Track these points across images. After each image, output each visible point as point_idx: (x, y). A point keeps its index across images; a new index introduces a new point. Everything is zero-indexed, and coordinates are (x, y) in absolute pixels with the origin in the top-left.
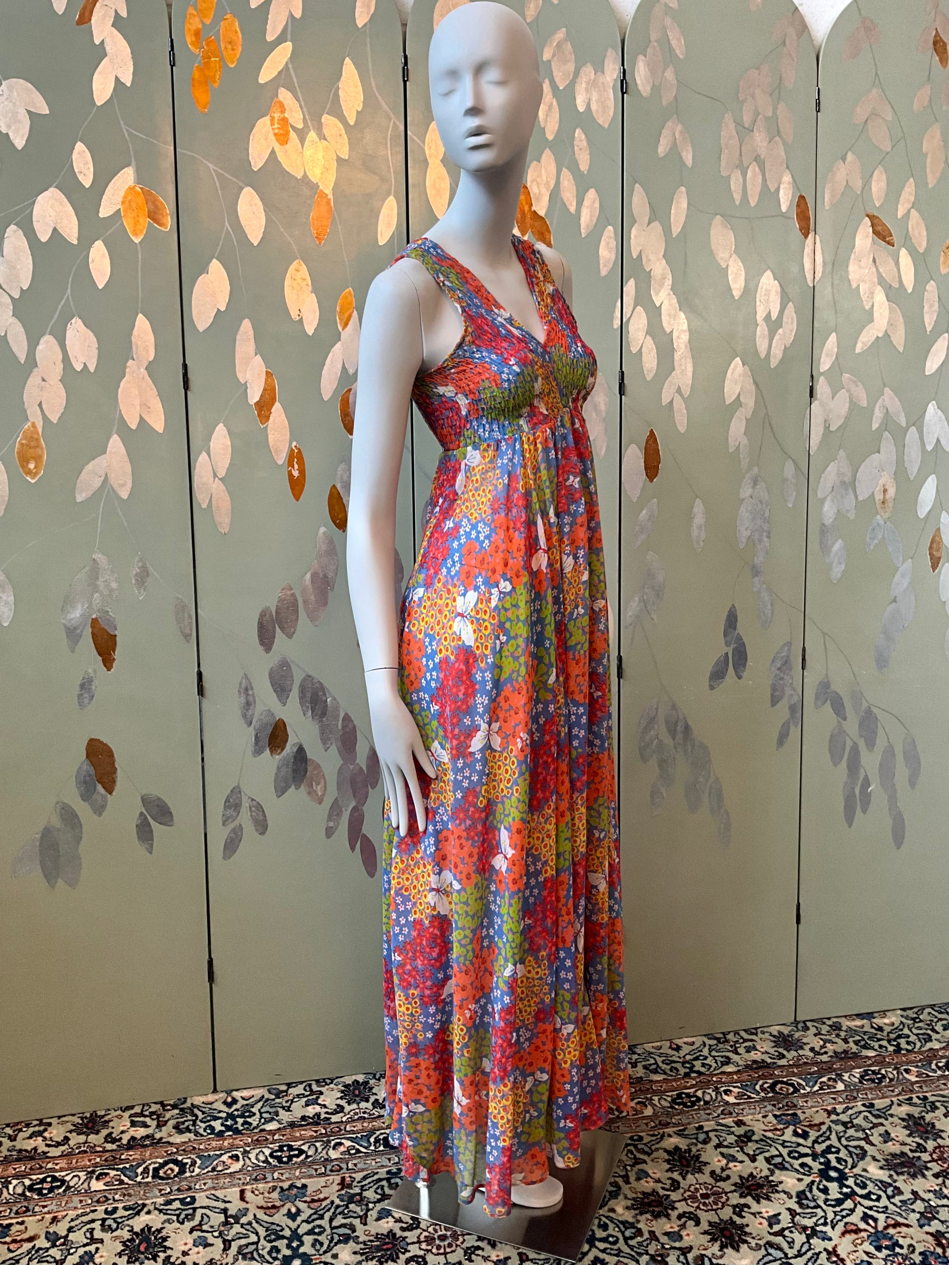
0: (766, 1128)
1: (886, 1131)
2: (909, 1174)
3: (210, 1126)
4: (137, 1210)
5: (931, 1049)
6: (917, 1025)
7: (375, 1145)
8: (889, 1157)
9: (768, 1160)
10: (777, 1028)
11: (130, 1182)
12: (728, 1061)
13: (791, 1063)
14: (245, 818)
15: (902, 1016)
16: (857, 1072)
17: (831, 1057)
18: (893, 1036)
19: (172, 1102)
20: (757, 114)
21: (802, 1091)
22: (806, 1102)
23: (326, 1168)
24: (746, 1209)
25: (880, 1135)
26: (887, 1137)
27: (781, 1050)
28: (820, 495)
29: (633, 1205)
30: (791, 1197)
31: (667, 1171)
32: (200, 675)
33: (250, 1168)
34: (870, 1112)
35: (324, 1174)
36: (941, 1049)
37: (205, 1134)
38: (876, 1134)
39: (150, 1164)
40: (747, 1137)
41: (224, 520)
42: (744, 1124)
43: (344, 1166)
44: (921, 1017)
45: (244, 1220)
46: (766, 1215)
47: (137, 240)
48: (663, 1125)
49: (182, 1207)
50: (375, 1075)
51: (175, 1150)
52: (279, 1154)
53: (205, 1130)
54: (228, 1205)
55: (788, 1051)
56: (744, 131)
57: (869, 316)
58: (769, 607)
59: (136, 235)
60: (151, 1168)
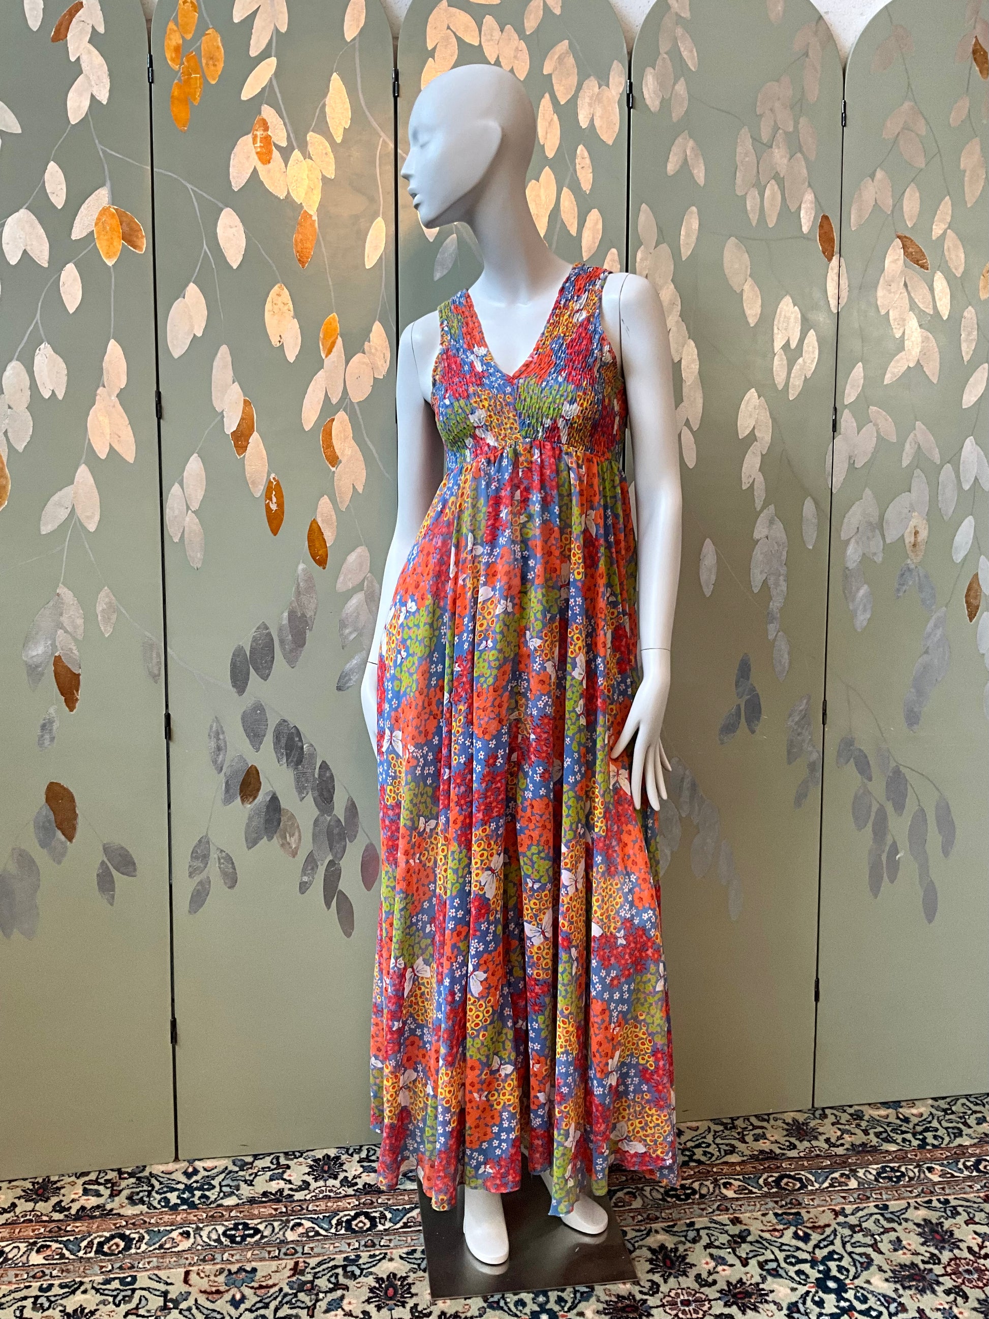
0: (764, 1228)
1: (898, 1238)
2: (917, 1289)
3: (165, 1198)
4: (72, 1288)
5: (960, 1145)
6: (948, 1117)
7: (336, 1228)
8: (897, 1268)
9: (761, 1265)
10: (792, 1114)
11: (72, 1257)
12: (732, 1150)
13: (802, 1154)
14: (213, 870)
15: (932, 1106)
16: (874, 1169)
17: (847, 1149)
18: (919, 1129)
19: (129, 1170)
20: (776, 129)
21: (810, 1188)
22: (812, 1200)
23: (280, 1251)
25: (890, 1242)
26: (898, 1244)
27: (793, 1140)
28: (844, 536)
29: (605, 1309)
30: (781, 1309)
31: (648, 1272)
32: (168, 717)
33: (199, 1247)
34: (882, 1215)
35: (277, 1258)
36: (971, 1146)
37: (159, 1207)
38: (886, 1240)
39: (95, 1238)
40: (742, 1238)
41: (196, 556)
42: (741, 1222)
43: (299, 1249)
44: (954, 1108)
45: (184, 1305)
47: (110, 263)
48: (651, 1220)
49: (121, 1288)
50: (348, 1149)
51: (124, 1223)
52: (233, 1232)
53: (159, 1202)
54: (169, 1288)
55: (801, 1141)
56: (762, 147)
57: (900, 345)
58: (786, 656)
59: (109, 257)
60: (96, 1242)
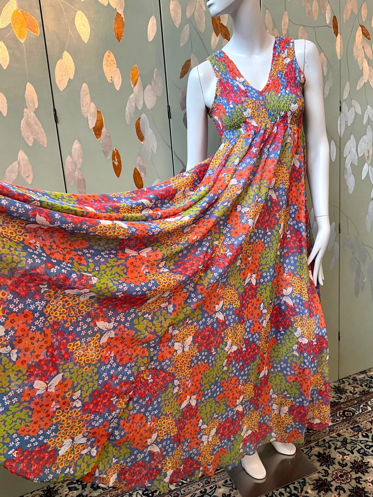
0: (351, 435)
9: (359, 451)
10: (333, 384)
13: (345, 400)
17: (359, 394)
21: (356, 414)
22: (360, 418)
24: (360, 479)
27: (339, 395)
28: (345, 156)
29: (314, 487)
40: (345, 441)
41: (82, 190)
42: (341, 435)
43: (179, 493)
46: (370, 481)
47: (22, 42)
48: (309, 442)
52: (147, 492)
55: (342, 395)
57: (362, 73)
59: (21, 39)
